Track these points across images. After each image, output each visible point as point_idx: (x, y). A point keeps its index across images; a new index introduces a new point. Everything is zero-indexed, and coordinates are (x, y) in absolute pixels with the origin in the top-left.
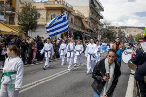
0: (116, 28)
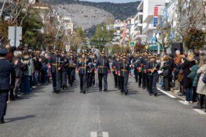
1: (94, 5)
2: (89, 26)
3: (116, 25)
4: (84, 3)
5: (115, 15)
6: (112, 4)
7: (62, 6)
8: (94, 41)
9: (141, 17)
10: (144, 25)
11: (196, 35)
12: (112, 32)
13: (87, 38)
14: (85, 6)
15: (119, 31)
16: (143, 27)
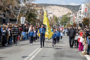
0: (37, 6)
1: (63, 6)
3: (71, 16)
4: (59, 5)
5: (72, 11)
6: (71, 6)
7: (49, 7)
9: (81, 12)
10: (82, 15)
11: (86, 21)
12: (70, 18)
13: (59, 21)
14: (59, 7)
15: (72, 18)
16: (81, 17)
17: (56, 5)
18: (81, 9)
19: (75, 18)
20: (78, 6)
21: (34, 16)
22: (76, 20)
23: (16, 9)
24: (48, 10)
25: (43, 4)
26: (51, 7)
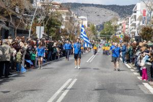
1: (105, 7)
2: (101, 23)
3: (119, 23)
4: (97, 6)
5: (120, 14)
7: (81, 8)
8: (103, 34)
9: (135, 16)
10: (137, 22)
11: (147, 31)
12: (116, 27)
13: (98, 32)
15: (121, 27)
16: (137, 24)
17: (93, 5)
18: (135, 12)
19: (126, 26)
20: (130, 6)
21: (57, 25)
22: (126, 30)
23: (27, 13)
24: (79, 14)
25: (71, 3)
26: (84, 8)
